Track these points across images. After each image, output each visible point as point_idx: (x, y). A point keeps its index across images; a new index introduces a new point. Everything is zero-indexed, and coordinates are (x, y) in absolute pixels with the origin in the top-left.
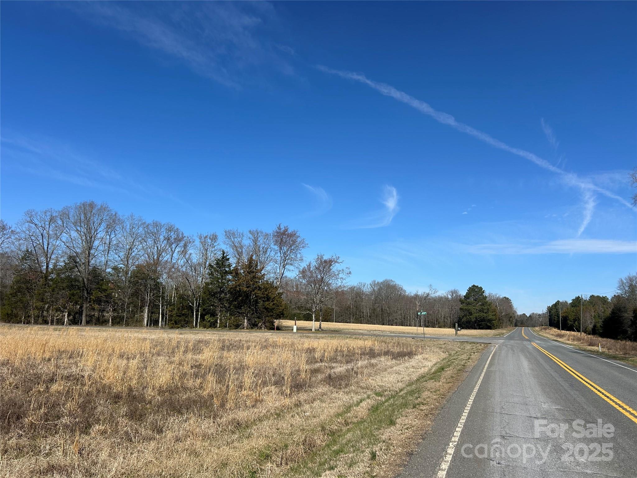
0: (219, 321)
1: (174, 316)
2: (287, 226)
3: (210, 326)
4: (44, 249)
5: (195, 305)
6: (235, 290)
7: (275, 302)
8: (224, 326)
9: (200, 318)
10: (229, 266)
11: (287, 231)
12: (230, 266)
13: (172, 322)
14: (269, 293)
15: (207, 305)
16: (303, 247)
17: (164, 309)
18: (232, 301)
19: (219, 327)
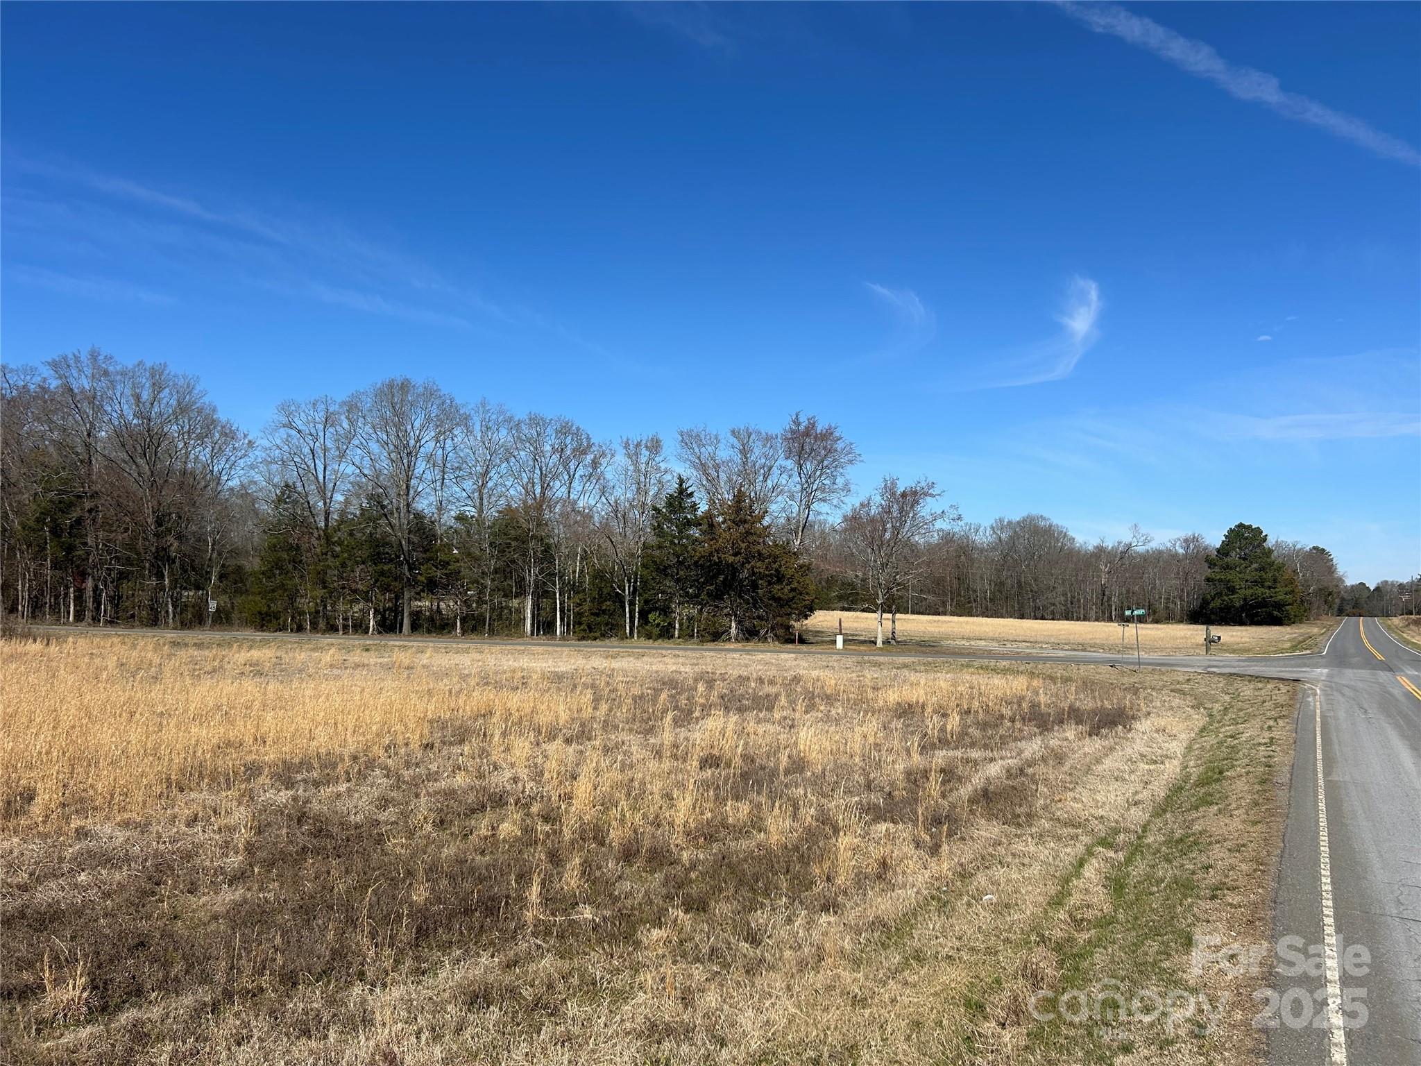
0: (677, 626)
1: (586, 614)
2: (814, 417)
3: (660, 636)
4: (317, 478)
5: (627, 591)
6: (710, 561)
7: (795, 585)
8: (687, 635)
9: (639, 618)
10: (694, 507)
11: (813, 425)
12: (696, 510)
13: (582, 627)
14: (780, 566)
15: (652, 592)
16: (850, 462)
17: (564, 601)
18: (703, 583)
19: (679, 637)
